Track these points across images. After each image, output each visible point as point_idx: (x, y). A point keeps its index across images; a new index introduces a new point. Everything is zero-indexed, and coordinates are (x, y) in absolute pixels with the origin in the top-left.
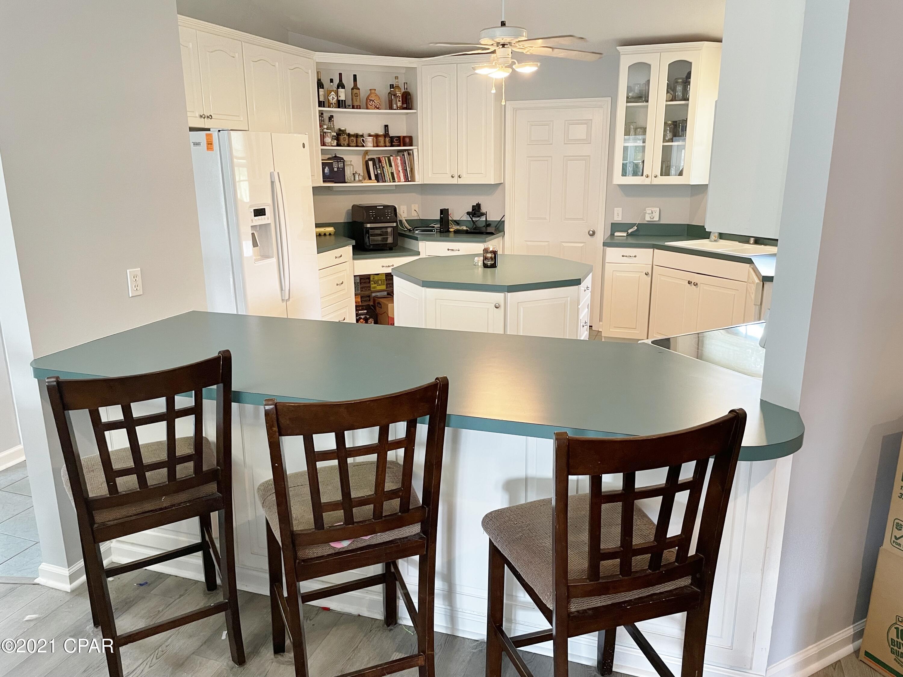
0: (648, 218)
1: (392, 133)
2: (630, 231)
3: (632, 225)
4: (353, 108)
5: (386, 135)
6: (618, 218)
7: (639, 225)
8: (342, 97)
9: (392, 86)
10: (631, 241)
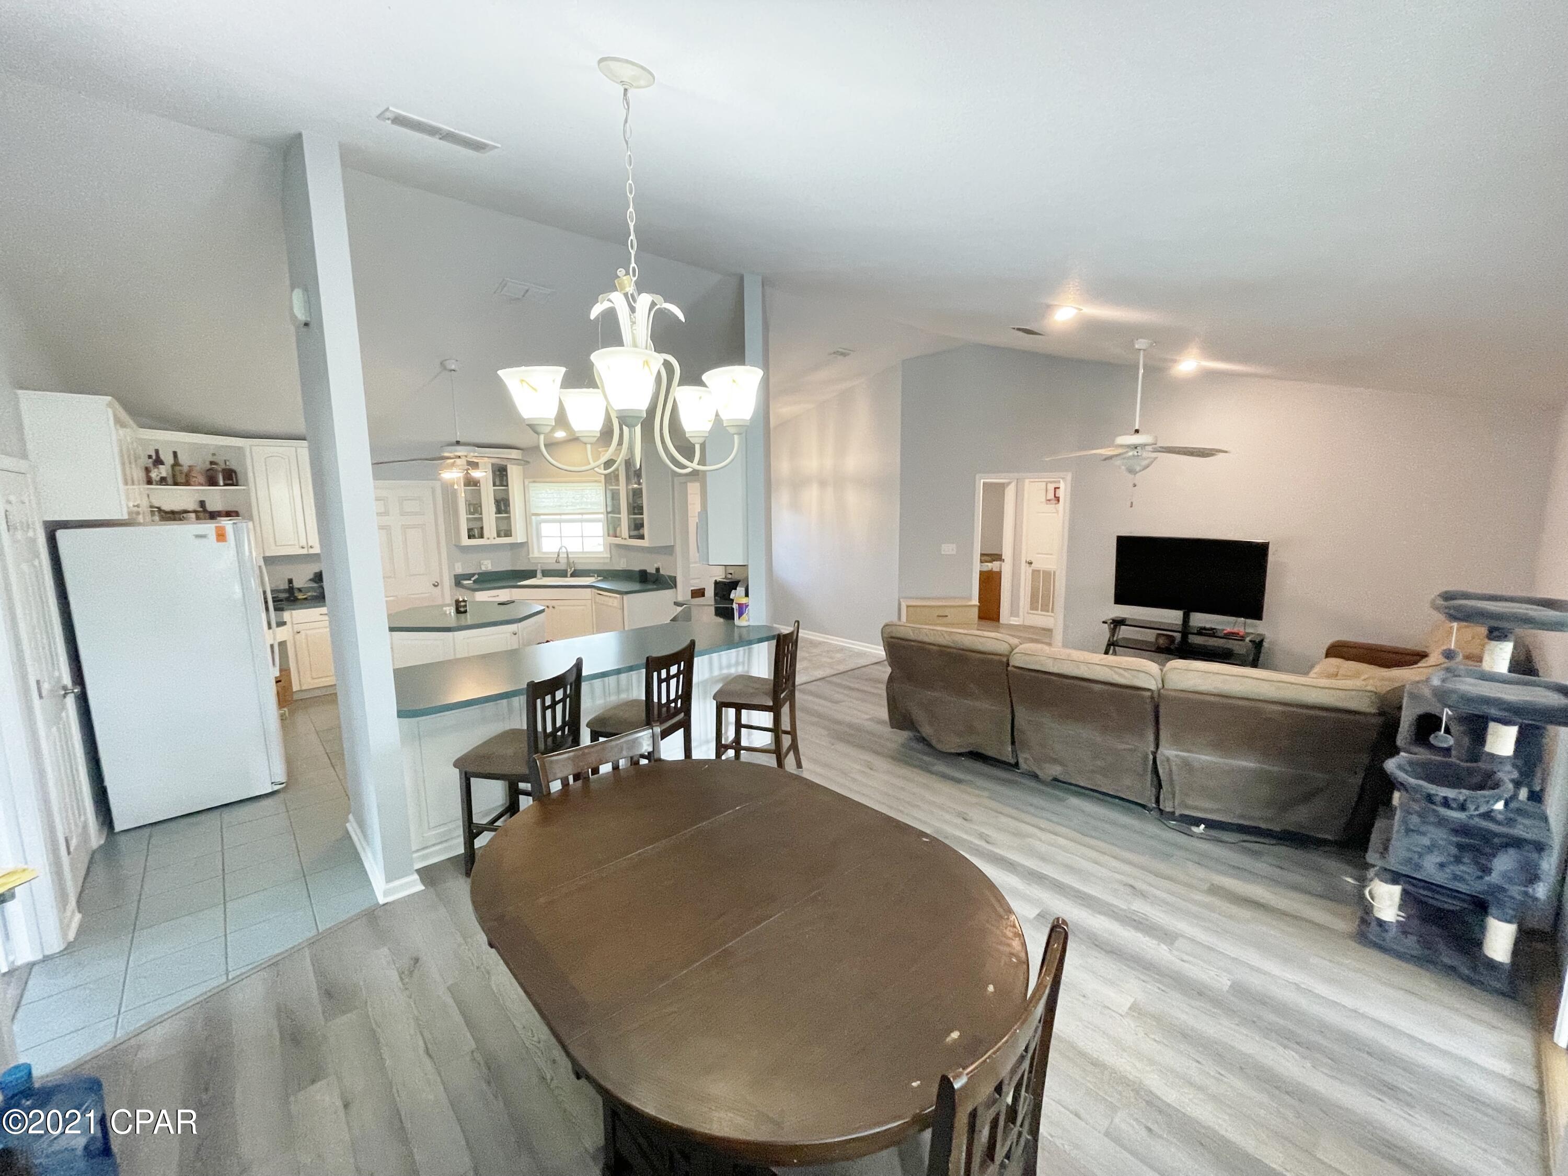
0: (484, 568)
1: (210, 507)
2: (473, 579)
3: (473, 575)
4: (176, 484)
5: (205, 510)
6: (459, 570)
7: (479, 574)
8: (164, 474)
9: (212, 463)
10: (476, 586)
